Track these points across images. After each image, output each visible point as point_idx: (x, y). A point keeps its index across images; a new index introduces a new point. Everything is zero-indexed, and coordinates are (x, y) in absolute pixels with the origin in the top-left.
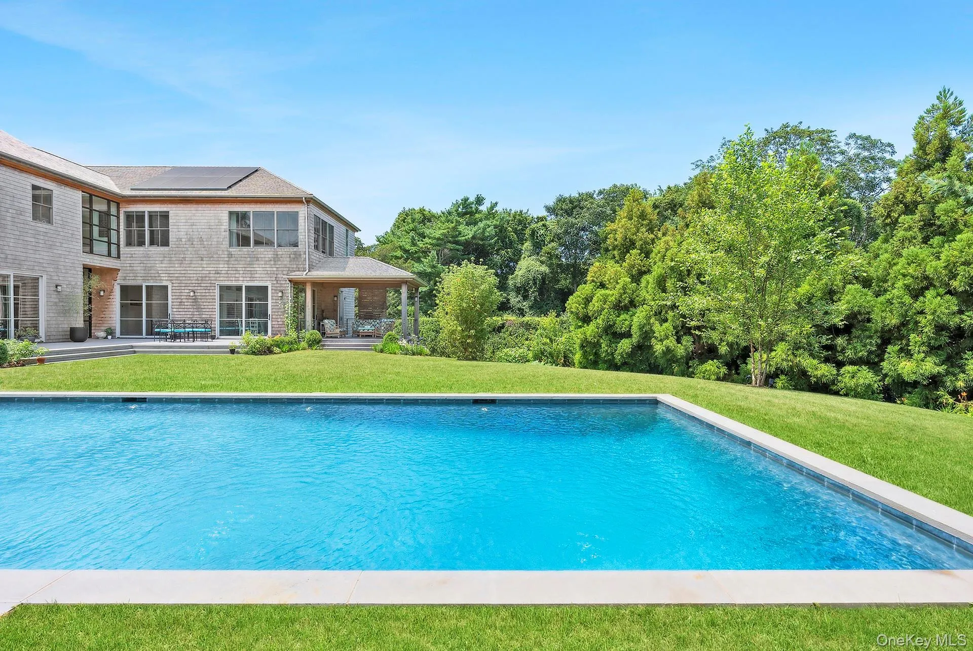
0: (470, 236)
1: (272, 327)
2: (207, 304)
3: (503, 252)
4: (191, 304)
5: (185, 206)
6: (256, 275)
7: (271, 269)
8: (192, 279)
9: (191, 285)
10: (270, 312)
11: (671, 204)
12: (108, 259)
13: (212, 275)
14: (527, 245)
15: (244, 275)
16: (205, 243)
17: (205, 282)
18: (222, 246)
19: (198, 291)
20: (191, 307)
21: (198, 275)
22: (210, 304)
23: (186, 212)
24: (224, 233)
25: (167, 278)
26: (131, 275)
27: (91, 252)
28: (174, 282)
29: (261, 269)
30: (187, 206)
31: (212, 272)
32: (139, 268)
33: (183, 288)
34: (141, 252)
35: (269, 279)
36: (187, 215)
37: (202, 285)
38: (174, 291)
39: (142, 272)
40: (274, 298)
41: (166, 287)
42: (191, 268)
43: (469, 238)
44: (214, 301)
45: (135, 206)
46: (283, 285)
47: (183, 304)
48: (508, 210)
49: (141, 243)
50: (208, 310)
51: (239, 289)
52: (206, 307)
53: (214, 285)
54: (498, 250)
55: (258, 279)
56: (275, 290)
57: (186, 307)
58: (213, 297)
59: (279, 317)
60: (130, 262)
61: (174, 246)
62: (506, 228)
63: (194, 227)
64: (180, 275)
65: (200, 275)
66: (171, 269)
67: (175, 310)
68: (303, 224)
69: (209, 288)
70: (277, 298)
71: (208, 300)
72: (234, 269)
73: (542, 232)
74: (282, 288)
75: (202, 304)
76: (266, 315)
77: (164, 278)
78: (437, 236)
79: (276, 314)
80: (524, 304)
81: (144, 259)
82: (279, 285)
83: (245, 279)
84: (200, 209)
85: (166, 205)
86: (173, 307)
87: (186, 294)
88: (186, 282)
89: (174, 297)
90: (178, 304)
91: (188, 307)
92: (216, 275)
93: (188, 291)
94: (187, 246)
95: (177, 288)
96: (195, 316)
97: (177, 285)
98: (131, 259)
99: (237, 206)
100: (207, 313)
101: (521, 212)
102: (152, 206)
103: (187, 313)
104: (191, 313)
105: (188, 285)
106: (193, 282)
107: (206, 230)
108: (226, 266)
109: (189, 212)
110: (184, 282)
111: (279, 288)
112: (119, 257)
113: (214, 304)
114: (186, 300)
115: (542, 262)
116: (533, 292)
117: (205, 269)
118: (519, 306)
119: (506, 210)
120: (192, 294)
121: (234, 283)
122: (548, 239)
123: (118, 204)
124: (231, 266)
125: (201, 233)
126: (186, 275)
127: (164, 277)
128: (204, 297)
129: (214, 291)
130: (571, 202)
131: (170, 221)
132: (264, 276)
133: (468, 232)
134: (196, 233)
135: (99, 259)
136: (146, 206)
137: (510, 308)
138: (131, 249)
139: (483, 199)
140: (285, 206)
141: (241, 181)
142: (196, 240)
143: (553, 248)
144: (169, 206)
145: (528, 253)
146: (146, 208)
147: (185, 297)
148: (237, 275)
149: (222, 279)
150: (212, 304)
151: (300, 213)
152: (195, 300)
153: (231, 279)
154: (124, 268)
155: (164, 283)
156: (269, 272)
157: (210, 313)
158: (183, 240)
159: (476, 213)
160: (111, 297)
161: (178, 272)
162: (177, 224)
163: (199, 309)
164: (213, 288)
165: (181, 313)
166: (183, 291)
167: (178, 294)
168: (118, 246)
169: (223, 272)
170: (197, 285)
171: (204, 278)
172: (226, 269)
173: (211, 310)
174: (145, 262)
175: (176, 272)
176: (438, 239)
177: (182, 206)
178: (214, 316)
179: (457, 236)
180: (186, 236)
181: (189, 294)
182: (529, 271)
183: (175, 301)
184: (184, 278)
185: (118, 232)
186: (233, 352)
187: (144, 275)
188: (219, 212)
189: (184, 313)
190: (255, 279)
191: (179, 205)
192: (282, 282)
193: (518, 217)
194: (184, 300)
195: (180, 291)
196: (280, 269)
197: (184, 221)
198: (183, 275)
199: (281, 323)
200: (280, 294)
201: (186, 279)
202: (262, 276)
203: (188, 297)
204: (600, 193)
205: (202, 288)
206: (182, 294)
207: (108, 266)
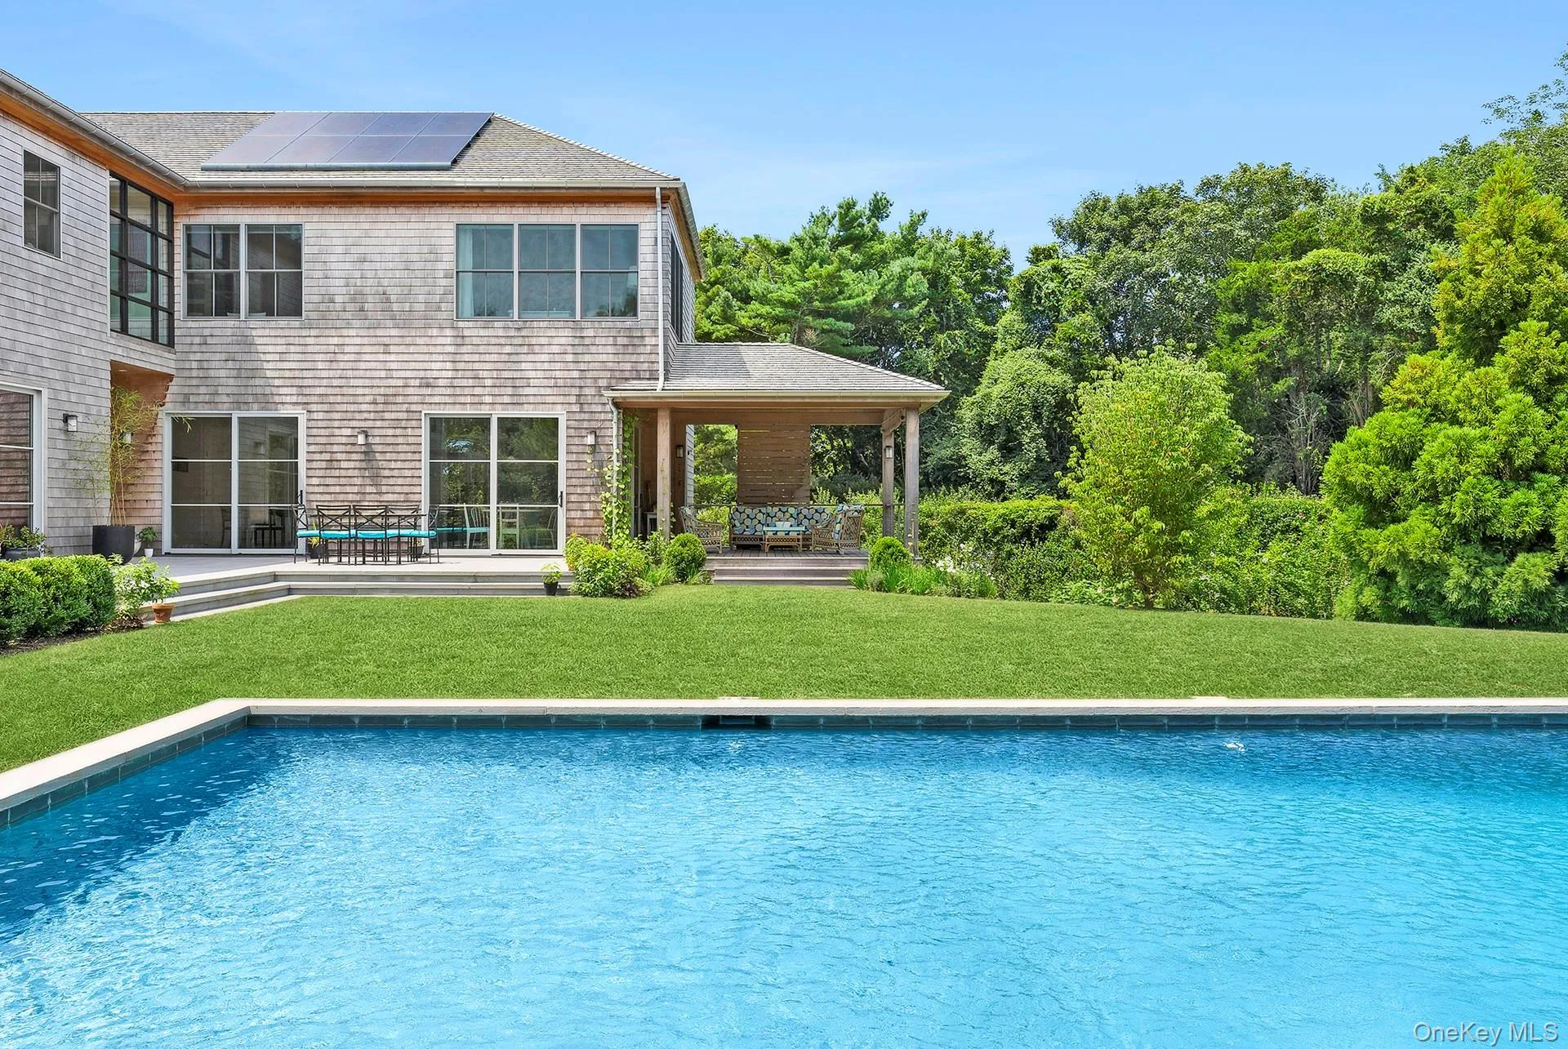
0: (869, 297)
1: (568, 526)
2: (399, 465)
3: (941, 338)
4: (358, 464)
5: (342, 211)
6: (527, 391)
7: (566, 374)
8: (360, 399)
9: (357, 416)
10: (562, 486)
11: (1423, 212)
12: (150, 348)
13: (410, 391)
14: (1010, 317)
15: (496, 391)
16: (395, 307)
17: (394, 407)
18: (439, 315)
19: (376, 432)
20: (356, 473)
21: (376, 391)
22: (407, 465)
23: (346, 226)
24: (444, 282)
25: (294, 399)
26: (203, 390)
27: (124, 330)
28: (314, 407)
29: (540, 374)
30: (347, 211)
31: (412, 382)
32: (222, 373)
33: (336, 424)
34: (229, 332)
35: (560, 399)
36: (348, 234)
37: (387, 416)
38: (315, 432)
39: (231, 382)
40: (574, 449)
41: (293, 422)
42: (357, 373)
43: (866, 303)
44: (416, 456)
45: (214, 211)
46: (597, 416)
47: (335, 464)
48: (944, 233)
49: (227, 306)
50: (400, 481)
51: (483, 423)
52: (396, 473)
53: (416, 416)
54: (928, 334)
55: (531, 399)
56: (576, 430)
57: (343, 473)
58: (413, 448)
59: (585, 498)
60: (198, 356)
61: (314, 315)
62: (948, 277)
63: (366, 265)
64: (329, 391)
65: (382, 391)
66: (306, 374)
67: (315, 481)
68: (650, 258)
69: (403, 424)
70: (580, 449)
71: (402, 456)
72: (469, 374)
73: (1052, 285)
74: (594, 425)
75: (385, 465)
76: (552, 494)
77: (288, 400)
78: (787, 297)
79: (579, 490)
80: (1007, 468)
81: (236, 348)
82: (586, 416)
83: (499, 400)
84: (381, 218)
85: (293, 210)
86: (311, 473)
87: (344, 440)
88: (344, 407)
89: (312, 448)
90: (324, 465)
91: (350, 473)
92: (425, 391)
93: (349, 432)
94: (348, 315)
95: (320, 424)
96: (368, 497)
97: (321, 416)
98: (204, 348)
99: (479, 211)
100: (398, 489)
101: (978, 236)
102: (257, 211)
103: (348, 489)
104: (355, 489)
105: (349, 416)
106: (364, 407)
107: (398, 274)
108: (449, 366)
109: (354, 226)
110: (339, 407)
111: (585, 424)
112: (171, 343)
113: (417, 465)
114: (344, 456)
115: (1052, 362)
116: (1033, 439)
117: (395, 374)
118: (994, 472)
119: (939, 232)
120: (361, 439)
121: (470, 412)
122: (1067, 304)
123: (170, 206)
124: (461, 366)
125: (385, 282)
126: (345, 391)
127: (288, 394)
128: (390, 449)
129: (416, 432)
130: (1124, 208)
131: (305, 250)
132: (549, 391)
133: (862, 289)
134: (370, 282)
135: (139, 348)
136: (241, 211)
137: (966, 479)
138: (203, 324)
139: (888, 203)
140: (604, 210)
141: (469, 146)
142: (370, 299)
143: (1081, 328)
144: (303, 210)
145: (1013, 340)
146: (243, 217)
147: (342, 448)
148: (478, 391)
149: (437, 399)
150: (412, 465)
151: (642, 227)
152: (368, 453)
153: (462, 399)
154: (186, 374)
155: (285, 412)
156: (561, 382)
157: (406, 489)
158: (338, 299)
159: (872, 239)
160: (150, 448)
161: (325, 382)
162: (323, 258)
163: (375, 478)
164: (414, 423)
165: (332, 489)
166: (337, 432)
167: (323, 440)
168: (171, 314)
169: (441, 382)
170: (372, 416)
171: (391, 399)
172: (450, 374)
173: (408, 481)
174: (238, 357)
175: (316, 382)
176: (791, 305)
177: (335, 210)
178: (416, 497)
179: (834, 298)
180: (344, 290)
181: (352, 440)
182: (1022, 385)
183: (317, 457)
184: (339, 399)
185: (171, 279)
186: (552, 588)
187: (235, 390)
188: (433, 226)
189: (338, 489)
190: (524, 399)
191: (326, 210)
192: (594, 408)
193: (969, 250)
194: (339, 456)
195: (327, 431)
196: (589, 374)
197: (340, 250)
198: (337, 391)
199: (590, 514)
200: (590, 440)
201: (345, 399)
202: (543, 391)
203: (348, 448)
204: (1207, 186)
205: (386, 424)
206: (333, 440)
207: (153, 367)
